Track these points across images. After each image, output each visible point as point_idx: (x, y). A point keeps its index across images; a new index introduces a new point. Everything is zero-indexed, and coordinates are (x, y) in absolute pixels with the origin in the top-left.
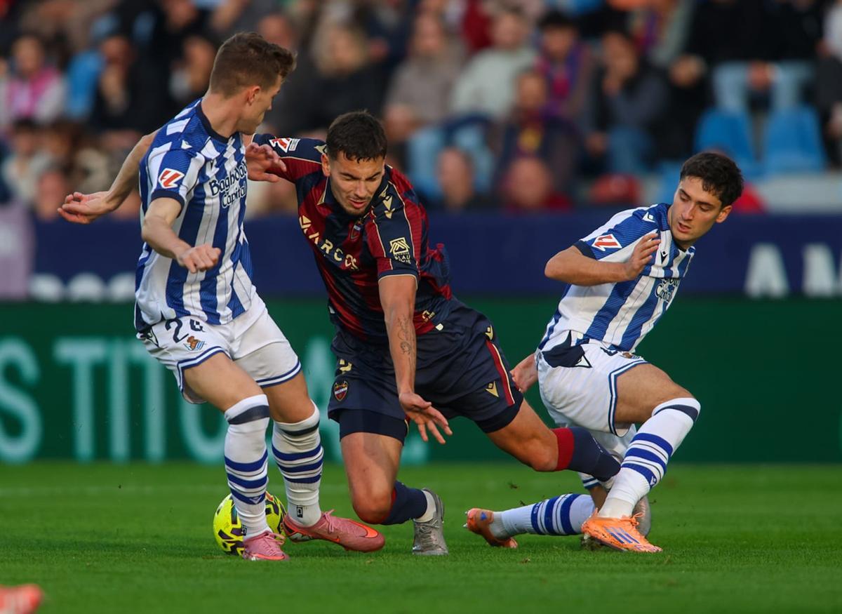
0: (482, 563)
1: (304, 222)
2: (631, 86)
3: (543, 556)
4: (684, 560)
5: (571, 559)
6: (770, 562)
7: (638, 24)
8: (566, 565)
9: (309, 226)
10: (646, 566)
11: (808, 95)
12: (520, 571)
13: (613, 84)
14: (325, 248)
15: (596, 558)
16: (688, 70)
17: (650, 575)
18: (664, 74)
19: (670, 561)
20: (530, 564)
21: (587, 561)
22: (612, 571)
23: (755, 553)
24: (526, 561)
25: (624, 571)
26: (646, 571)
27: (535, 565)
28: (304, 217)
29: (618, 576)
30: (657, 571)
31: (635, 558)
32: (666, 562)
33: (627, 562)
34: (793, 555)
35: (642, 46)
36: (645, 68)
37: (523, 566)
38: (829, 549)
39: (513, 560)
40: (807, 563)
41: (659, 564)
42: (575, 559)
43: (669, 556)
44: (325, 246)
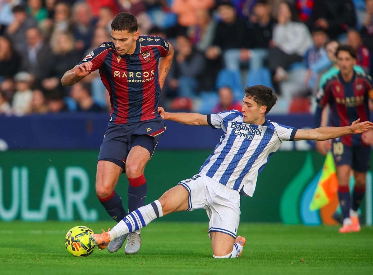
0: (123, 265)
1: (117, 73)
2: (189, 59)
3: (150, 262)
4: (211, 264)
5: (162, 263)
6: (249, 265)
7: (192, 32)
8: (160, 266)
9: (119, 73)
10: (195, 266)
11: (265, 63)
12: (140, 268)
13: (181, 58)
14: (131, 76)
15: (173, 263)
16: (213, 52)
17: (196, 270)
18: (203, 54)
19: (205, 264)
20: (144, 265)
21: (169, 264)
22: (180, 268)
23: (242, 261)
24: (143, 264)
25: (185, 268)
26: (195, 268)
27: (147, 266)
28: (115, 71)
29: (183, 270)
30: (200, 268)
31: (190, 263)
32: (203, 264)
33: (187, 264)
34: (259, 262)
35: (194, 42)
36: (195, 51)
37: (142, 266)
38: (275, 259)
39: (137, 263)
40: (265, 266)
41: (200, 265)
42: (164, 263)
43: (205, 262)
44: (130, 75)
